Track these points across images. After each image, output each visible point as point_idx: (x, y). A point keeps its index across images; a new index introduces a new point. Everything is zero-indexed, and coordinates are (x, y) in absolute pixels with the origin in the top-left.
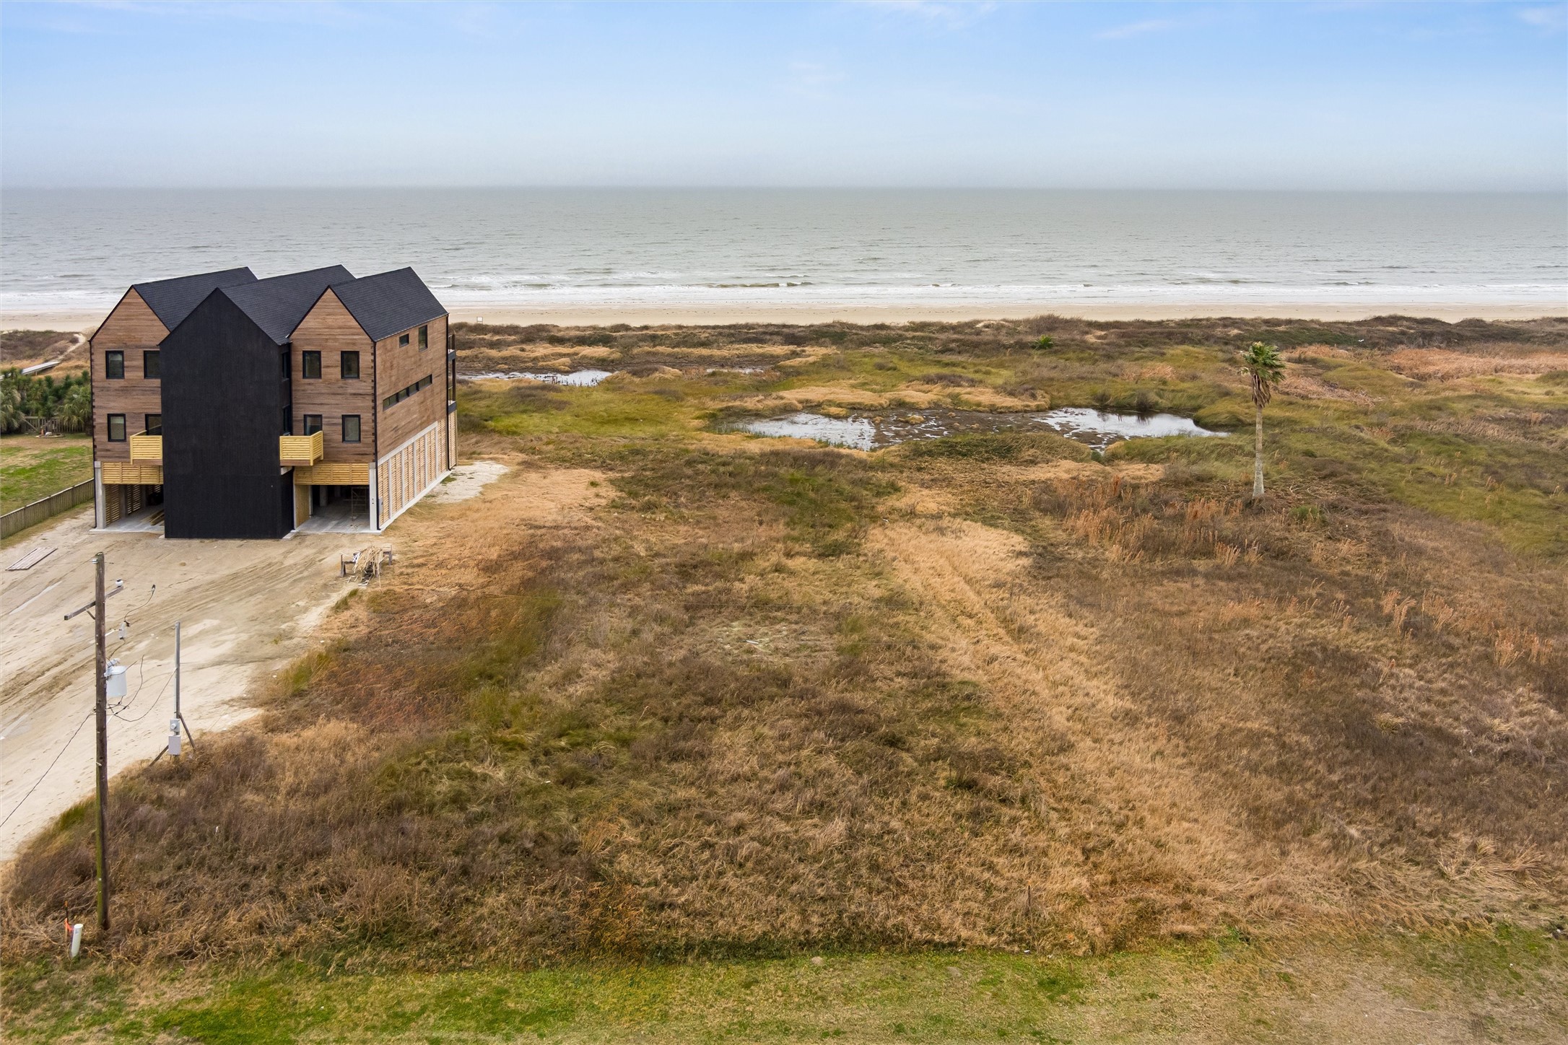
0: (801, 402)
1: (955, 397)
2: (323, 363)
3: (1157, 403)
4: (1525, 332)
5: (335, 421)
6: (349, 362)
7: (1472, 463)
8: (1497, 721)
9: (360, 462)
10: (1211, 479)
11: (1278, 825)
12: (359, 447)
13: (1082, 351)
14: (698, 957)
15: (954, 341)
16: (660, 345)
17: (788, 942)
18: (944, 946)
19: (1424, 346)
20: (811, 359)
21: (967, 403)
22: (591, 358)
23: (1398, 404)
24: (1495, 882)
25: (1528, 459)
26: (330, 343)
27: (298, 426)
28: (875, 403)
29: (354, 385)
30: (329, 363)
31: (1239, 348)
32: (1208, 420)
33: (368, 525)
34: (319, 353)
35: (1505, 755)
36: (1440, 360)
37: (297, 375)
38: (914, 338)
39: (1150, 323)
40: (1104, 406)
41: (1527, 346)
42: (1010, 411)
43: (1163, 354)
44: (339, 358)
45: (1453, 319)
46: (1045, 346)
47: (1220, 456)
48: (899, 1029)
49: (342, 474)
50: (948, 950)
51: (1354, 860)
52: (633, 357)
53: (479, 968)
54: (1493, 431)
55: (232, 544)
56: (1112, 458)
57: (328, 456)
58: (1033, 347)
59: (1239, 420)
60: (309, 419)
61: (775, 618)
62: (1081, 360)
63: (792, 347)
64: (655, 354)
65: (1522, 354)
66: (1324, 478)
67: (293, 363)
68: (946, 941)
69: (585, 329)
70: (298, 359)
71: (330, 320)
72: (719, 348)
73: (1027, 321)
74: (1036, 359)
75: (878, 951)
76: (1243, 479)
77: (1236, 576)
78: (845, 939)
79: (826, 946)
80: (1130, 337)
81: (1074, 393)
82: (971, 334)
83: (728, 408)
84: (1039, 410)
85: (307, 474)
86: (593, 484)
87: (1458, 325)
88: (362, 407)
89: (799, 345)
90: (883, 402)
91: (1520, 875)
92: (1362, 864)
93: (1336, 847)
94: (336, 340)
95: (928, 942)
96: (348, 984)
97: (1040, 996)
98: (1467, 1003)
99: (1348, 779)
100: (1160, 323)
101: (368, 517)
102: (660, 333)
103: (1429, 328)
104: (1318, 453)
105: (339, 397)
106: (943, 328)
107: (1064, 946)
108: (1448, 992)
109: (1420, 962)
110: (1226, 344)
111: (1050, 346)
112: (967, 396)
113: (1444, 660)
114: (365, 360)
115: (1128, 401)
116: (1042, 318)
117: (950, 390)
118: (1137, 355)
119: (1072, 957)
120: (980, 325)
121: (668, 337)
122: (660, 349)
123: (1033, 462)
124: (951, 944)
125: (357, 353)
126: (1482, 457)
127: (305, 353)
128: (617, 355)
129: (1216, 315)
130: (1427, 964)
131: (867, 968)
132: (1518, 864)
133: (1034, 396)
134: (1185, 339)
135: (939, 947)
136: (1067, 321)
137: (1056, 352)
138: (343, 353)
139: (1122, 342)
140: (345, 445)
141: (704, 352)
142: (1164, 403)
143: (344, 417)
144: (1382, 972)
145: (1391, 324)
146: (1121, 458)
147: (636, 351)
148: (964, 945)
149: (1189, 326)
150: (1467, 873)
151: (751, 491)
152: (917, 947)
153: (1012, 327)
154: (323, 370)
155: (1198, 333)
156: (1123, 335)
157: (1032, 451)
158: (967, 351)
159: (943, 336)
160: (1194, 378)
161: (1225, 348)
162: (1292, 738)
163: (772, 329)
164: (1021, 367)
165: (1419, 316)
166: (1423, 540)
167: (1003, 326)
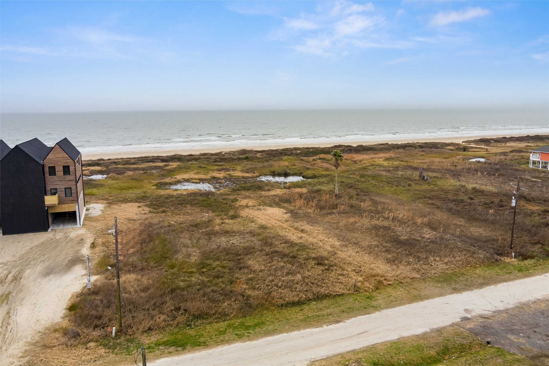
0: (182, 179)
1: (229, 175)
2: (56, 170)
3: (290, 173)
4: (374, 148)
5: (62, 190)
6: (66, 170)
7: (383, 181)
8: (425, 235)
9: (71, 203)
10: (321, 190)
11: (394, 261)
12: (72, 198)
13: (259, 159)
14: (285, 307)
15: (218, 158)
16: (119, 165)
17: (305, 300)
18: (340, 295)
19: (350, 153)
20: (174, 166)
21: (234, 176)
22: (96, 170)
23: (353, 168)
24: (442, 265)
25: (396, 179)
26: (59, 163)
27: (48, 192)
28: (207, 178)
29: (68, 177)
30: (59, 170)
31: (301, 156)
32: (307, 176)
33: (77, 224)
34: (54, 167)
35: (430, 242)
36: (357, 157)
37: (47, 175)
38: (204, 158)
39: (273, 150)
40: (274, 174)
41: (375, 152)
42: (249, 177)
43: (282, 159)
44: (62, 168)
45: (355, 145)
46: (247, 158)
47: (319, 185)
48: (343, 311)
49: (66, 208)
50: (342, 296)
51: (413, 266)
52: (110, 169)
53: (231, 319)
54: (384, 173)
55: (31, 235)
56: (289, 188)
57: (61, 202)
58: (243, 159)
59: (315, 175)
60: (52, 190)
61: (233, 235)
62: (259, 162)
63: (165, 163)
64: (117, 168)
65: (375, 154)
66: (350, 188)
67: (45, 171)
68: (340, 294)
69: (88, 161)
70: (47, 170)
71: (58, 155)
72: (140, 165)
73: (237, 151)
74: (246, 163)
75: (326, 299)
76: (330, 190)
77: (344, 212)
78: (318, 297)
79: (315, 300)
80: (270, 154)
81: (264, 171)
82: (221, 156)
83: (160, 182)
84: (257, 177)
85: (53, 209)
86: (139, 207)
87: (356, 147)
88: (72, 184)
89: (167, 162)
90: (209, 177)
91: (446, 263)
92: (415, 266)
93: (408, 264)
94: (60, 162)
95: (337, 295)
96: (200, 328)
97: (368, 300)
98: (450, 286)
99: (403, 251)
100: (276, 150)
101: (76, 222)
102: (116, 161)
103: (350, 148)
104: (344, 182)
105: (63, 182)
106: (212, 155)
107: (366, 291)
108: (445, 285)
109: (437, 281)
110: (297, 155)
111: (248, 158)
112: (233, 174)
113: (406, 225)
114: (72, 168)
115: (281, 172)
116: (241, 150)
117: (227, 173)
118: (275, 160)
119: (369, 292)
120: (223, 153)
121: (120, 162)
122: (119, 166)
123: (269, 190)
124: (342, 294)
125: (69, 166)
126: (385, 180)
127: (49, 167)
128: (104, 169)
129: (292, 147)
130: (438, 281)
131: (325, 302)
132: (445, 261)
133: (254, 173)
134: (286, 155)
135: (339, 295)
136: (249, 151)
137: (251, 160)
138: (63, 166)
139: (268, 156)
140: (66, 198)
141: (135, 166)
142: (291, 172)
143: (65, 188)
144: (431, 284)
145: (340, 147)
146: (292, 187)
147: (110, 167)
148: (345, 294)
149: (285, 151)
150: (436, 265)
151: (192, 205)
152: (335, 296)
153: (233, 153)
154: (56, 173)
155: (289, 153)
156: (268, 154)
157: (267, 187)
158: (223, 161)
159: (214, 157)
160: (294, 165)
161: (298, 156)
162: (385, 244)
163: (155, 158)
164: (243, 165)
165: (346, 145)
166: (383, 200)
167: (230, 153)
